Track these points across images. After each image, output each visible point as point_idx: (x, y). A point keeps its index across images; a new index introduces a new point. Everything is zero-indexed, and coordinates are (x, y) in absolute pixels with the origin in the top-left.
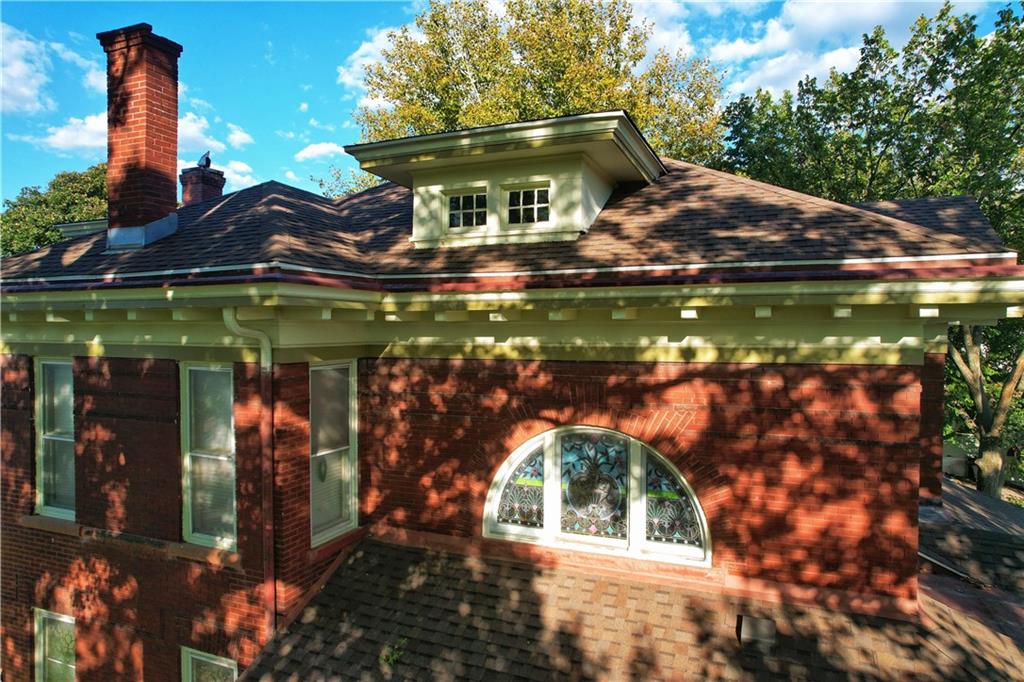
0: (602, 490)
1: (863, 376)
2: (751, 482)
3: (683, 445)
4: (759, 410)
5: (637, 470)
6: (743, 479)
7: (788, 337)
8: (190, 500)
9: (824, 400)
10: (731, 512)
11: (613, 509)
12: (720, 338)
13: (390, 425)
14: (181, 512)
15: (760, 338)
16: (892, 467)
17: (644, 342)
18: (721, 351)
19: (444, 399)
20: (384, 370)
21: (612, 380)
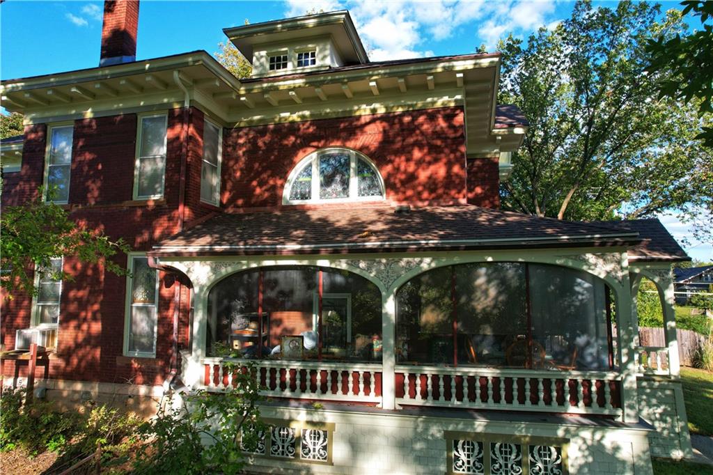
0: (338, 178)
1: (442, 112)
2: (400, 161)
3: (372, 149)
4: (403, 130)
5: (353, 165)
6: (397, 160)
7: (413, 100)
8: (138, 181)
9: (428, 124)
10: (393, 174)
11: (343, 185)
12: (387, 103)
13: (237, 160)
14: (133, 187)
15: (403, 101)
16: (454, 147)
17: (356, 108)
18: (386, 108)
19: (264, 143)
20: (235, 134)
21: (342, 125)
